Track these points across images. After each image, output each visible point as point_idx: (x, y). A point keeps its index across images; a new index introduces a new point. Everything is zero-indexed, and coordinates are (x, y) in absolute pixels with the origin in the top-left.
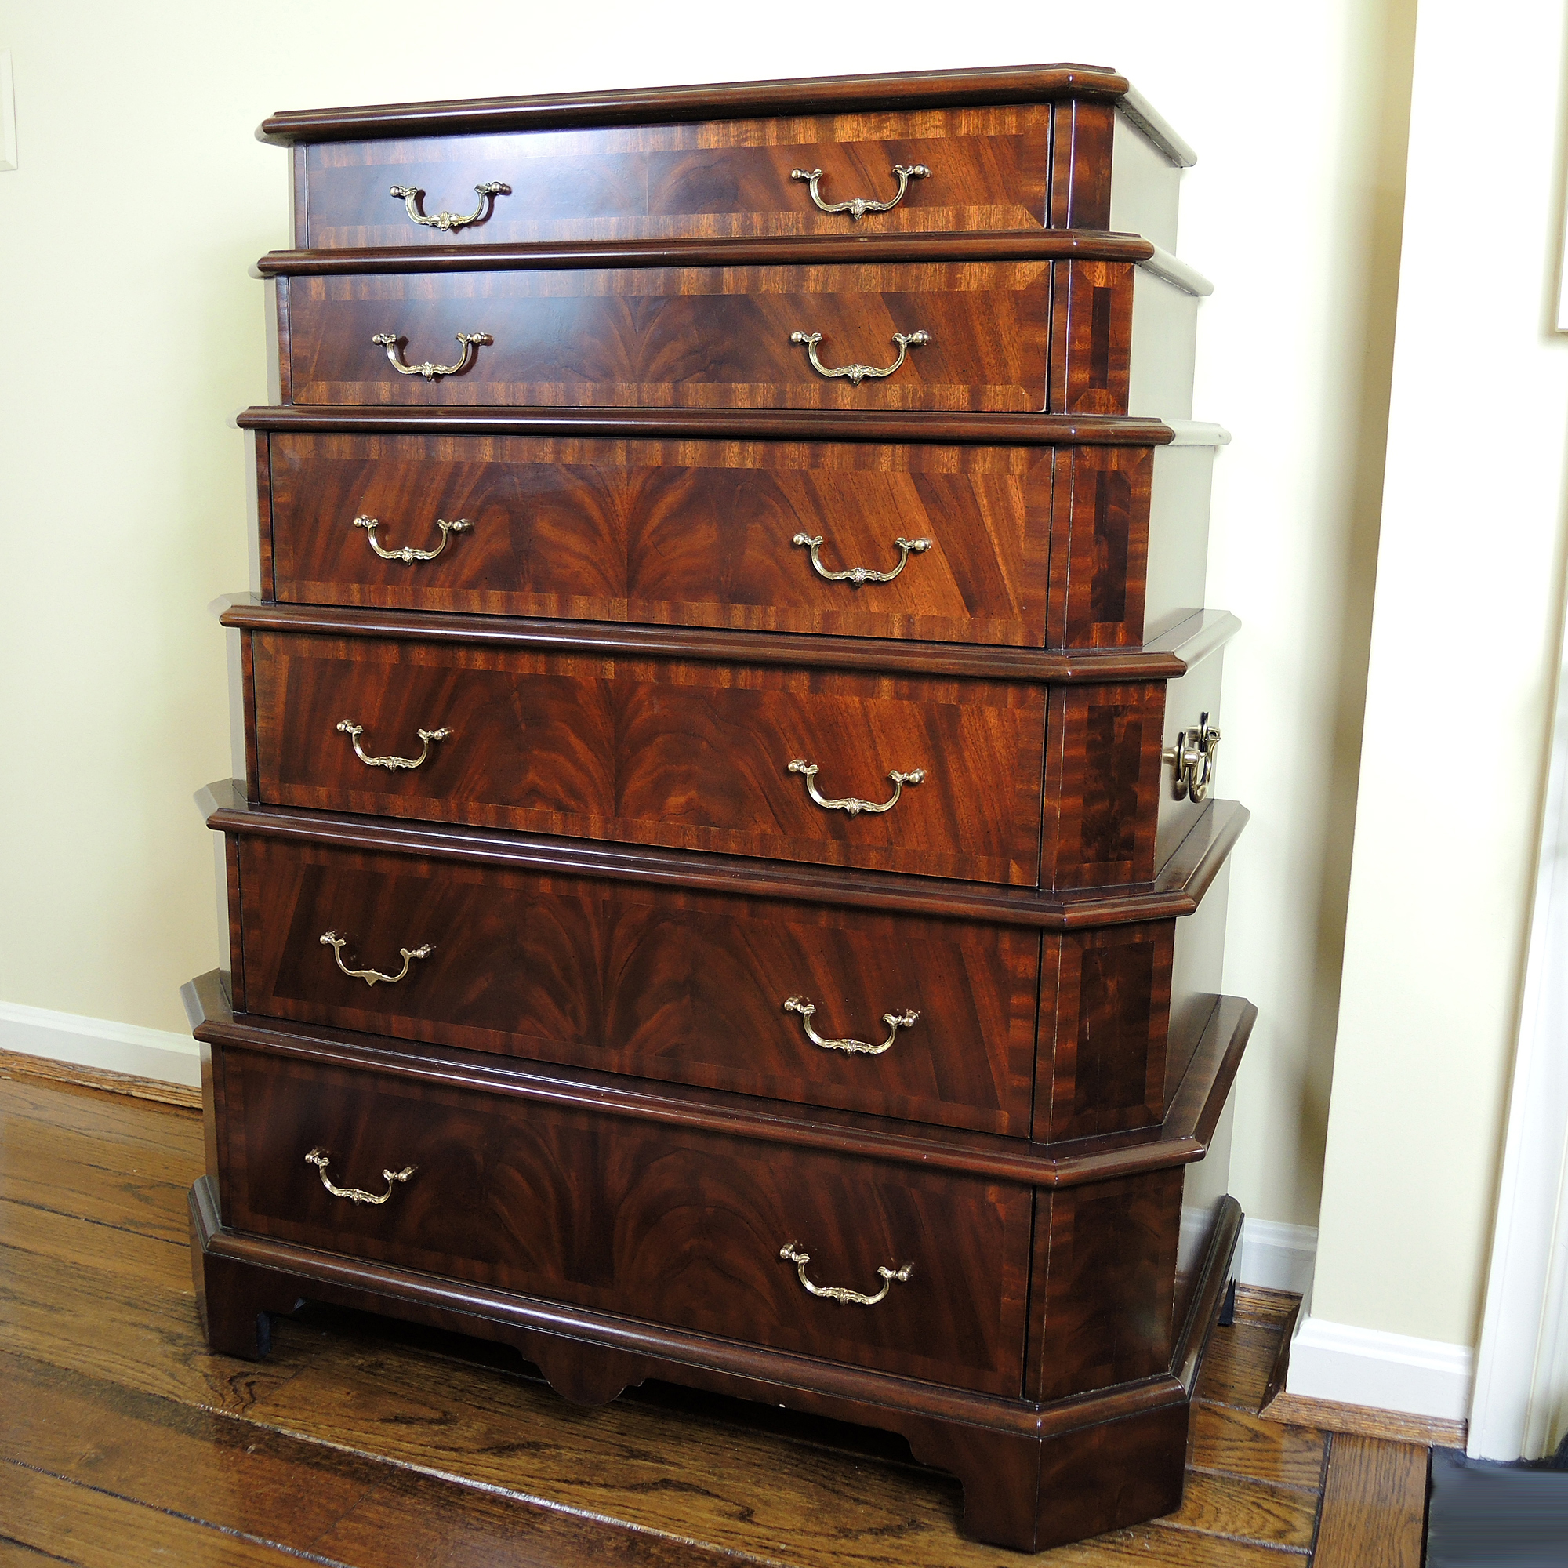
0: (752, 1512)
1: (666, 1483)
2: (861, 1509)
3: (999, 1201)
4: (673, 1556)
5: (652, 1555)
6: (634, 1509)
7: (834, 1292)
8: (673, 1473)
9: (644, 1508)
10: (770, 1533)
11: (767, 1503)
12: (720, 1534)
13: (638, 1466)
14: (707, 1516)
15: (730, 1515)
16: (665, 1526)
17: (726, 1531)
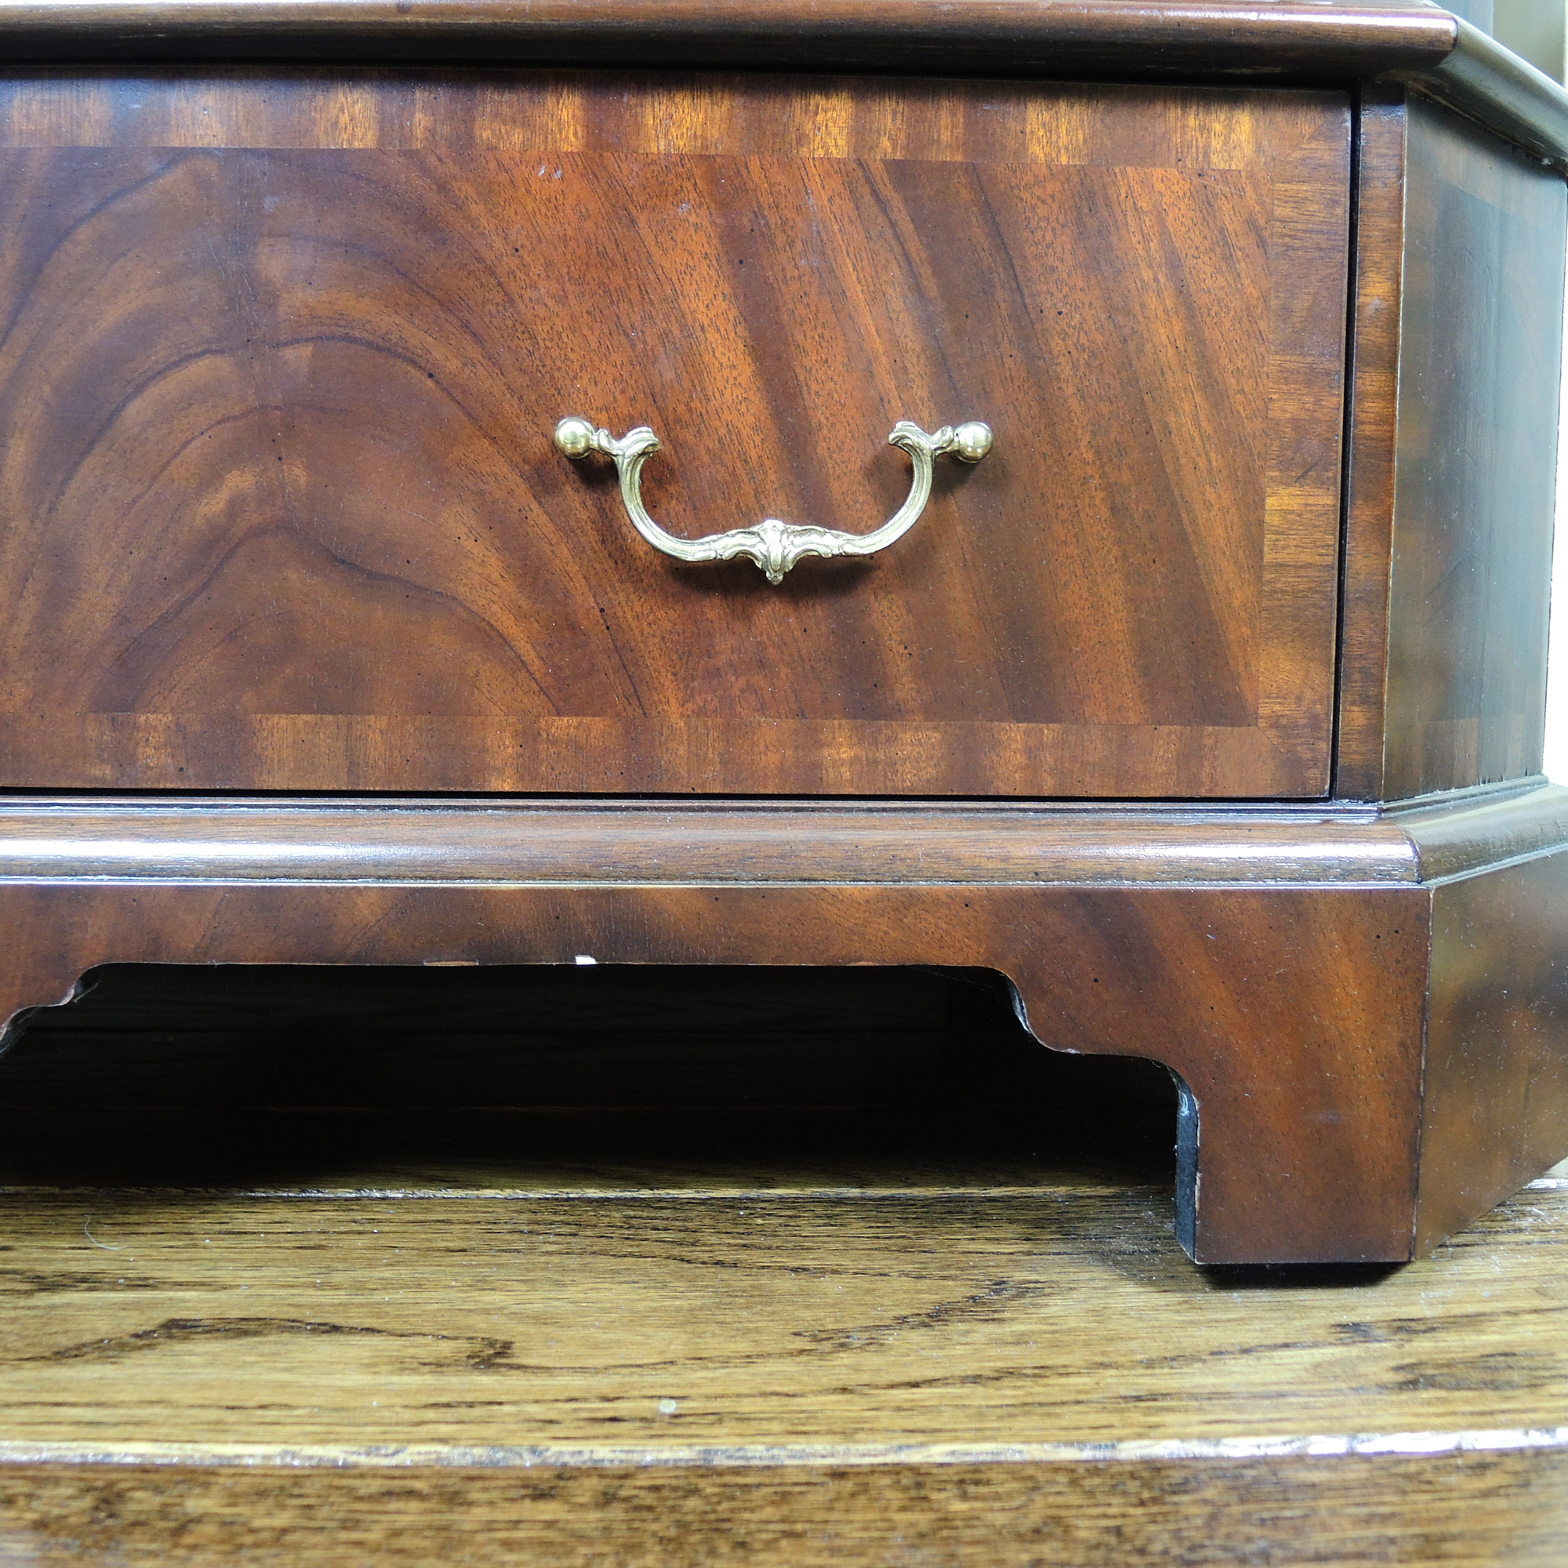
0: (507, 1345)
1: (178, 1329)
2: (832, 1286)
4: (282, 1507)
5: (199, 1520)
6: (88, 1405)
8: (193, 1304)
9: (122, 1397)
10: (605, 1384)
11: (540, 1320)
12: (431, 1414)
13: (69, 1305)
14: (364, 1379)
15: (439, 1365)
16: (218, 1430)
17: (448, 1405)
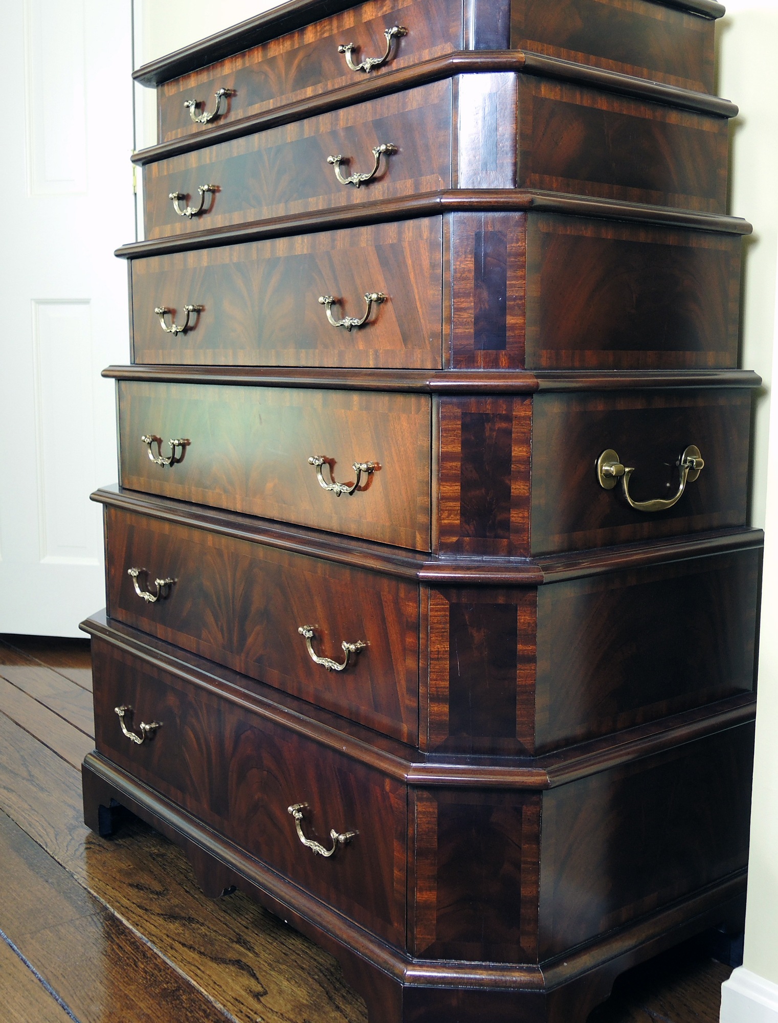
3: (390, 791)
7: (312, 844)
